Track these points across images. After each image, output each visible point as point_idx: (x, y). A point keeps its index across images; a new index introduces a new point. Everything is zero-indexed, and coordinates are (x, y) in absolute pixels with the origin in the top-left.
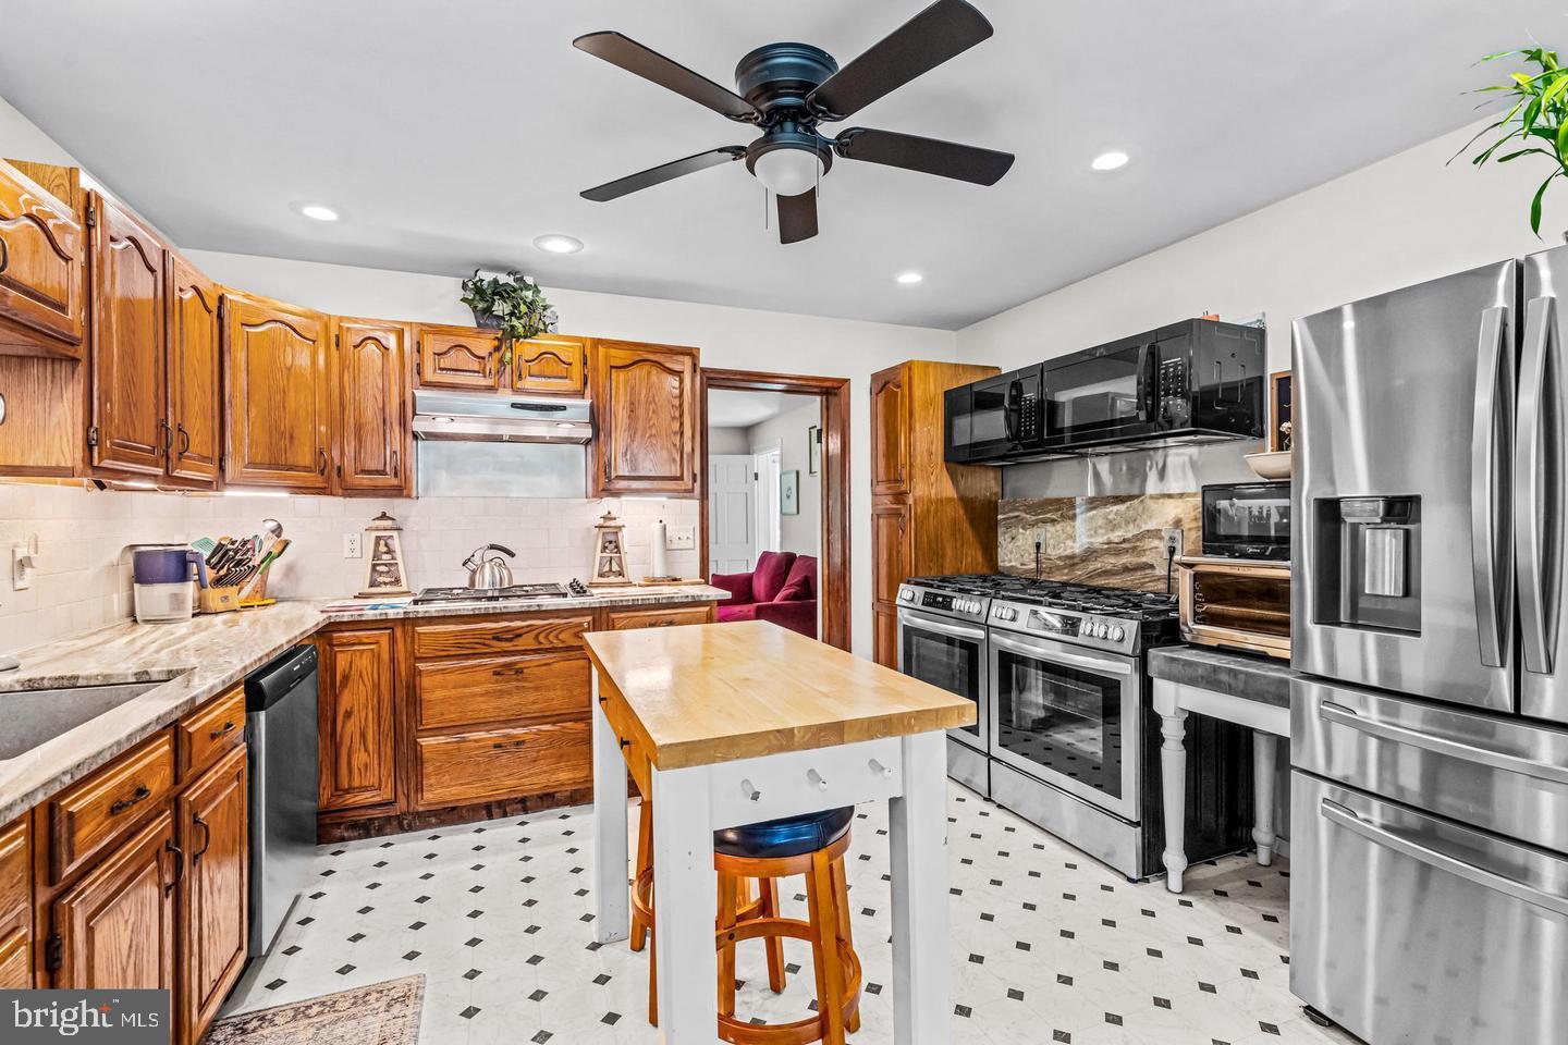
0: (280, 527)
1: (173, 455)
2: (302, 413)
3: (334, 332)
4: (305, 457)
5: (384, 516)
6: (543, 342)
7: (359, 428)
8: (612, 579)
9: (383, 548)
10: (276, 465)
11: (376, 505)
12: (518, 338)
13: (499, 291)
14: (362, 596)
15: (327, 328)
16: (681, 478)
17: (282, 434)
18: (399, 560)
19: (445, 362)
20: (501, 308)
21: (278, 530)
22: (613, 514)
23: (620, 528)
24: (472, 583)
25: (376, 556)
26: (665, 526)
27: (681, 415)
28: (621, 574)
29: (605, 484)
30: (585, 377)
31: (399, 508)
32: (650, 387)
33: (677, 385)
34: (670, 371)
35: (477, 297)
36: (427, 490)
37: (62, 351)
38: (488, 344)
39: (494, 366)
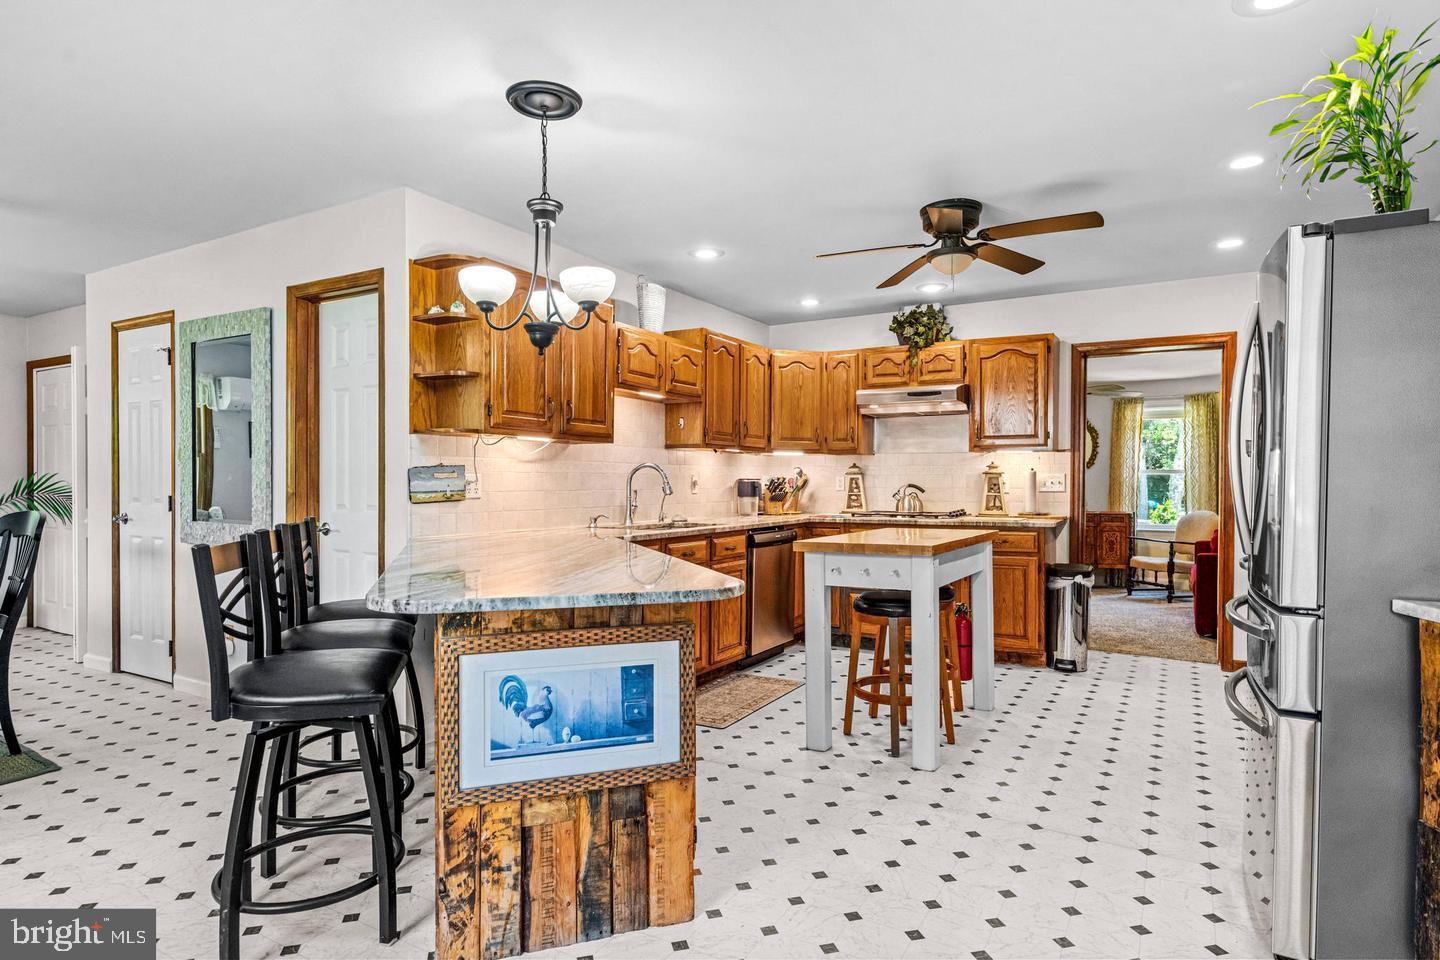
0: (801, 471)
1: (742, 437)
2: (807, 409)
3: (825, 361)
4: (808, 432)
5: (854, 466)
6: (938, 347)
7: (835, 414)
8: (995, 512)
9: (854, 485)
10: (792, 440)
11: (850, 460)
12: (921, 349)
13: (914, 319)
14: (843, 512)
15: (821, 359)
16: (1035, 436)
17: (797, 422)
18: (862, 493)
19: (879, 370)
20: (909, 331)
21: (800, 474)
22: (996, 464)
23: (1000, 474)
24: (897, 509)
25: (851, 490)
26: (1035, 473)
27: (1036, 388)
28: (1001, 508)
29: (979, 441)
30: (965, 368)
31: (865, 461)
32: (1010, 369)
33: (1032, 365)
34: (1028, 355)
35: (898, 326)
36: (879, 448)
37: (696, 400)
38: (904, 355)
39: (907, 369)
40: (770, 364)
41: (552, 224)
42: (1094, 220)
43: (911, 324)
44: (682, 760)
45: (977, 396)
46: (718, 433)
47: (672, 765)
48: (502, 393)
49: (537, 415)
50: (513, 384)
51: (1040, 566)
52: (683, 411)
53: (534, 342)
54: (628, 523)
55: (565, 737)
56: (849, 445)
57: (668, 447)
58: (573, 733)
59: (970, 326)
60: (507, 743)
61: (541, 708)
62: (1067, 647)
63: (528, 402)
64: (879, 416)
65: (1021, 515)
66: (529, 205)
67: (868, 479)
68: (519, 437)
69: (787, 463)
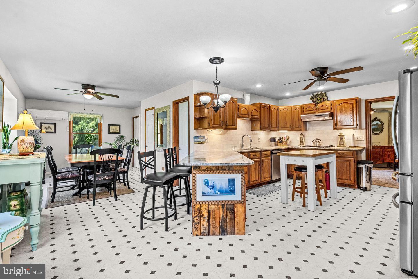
0: (287, 136)
1: (271, 128)
2: (288, 120)
3: (293, 108)
4: (288, 126)
5: (301, 134)
6: (323, 103)
7: (295, 121)
8: (342, 146)
9: (302, 139)
10: (284, 128)
11: (300, 132)
12: (319, 104)
13: (316, 96)
14: (298, 146)
15: (292, 108)
16: (353, 125)
17: (285, 124)
18: (304, 141)
19: (307, 110)
20: (315, 99)
22: (342, 133)
23: (343, 136)
24: (313, 145)
25: (301, 140)
26: (354, 136)
27: (353, 112)
28: (344, 145)
29: (336, 127)
30: (332, 108)
31: (304, 133)
32: (345, 107)
33: (352, 106)
34: (350, 104)
35: (312, 98)
36: (308, 130)
37: (258, 119)
38: (314, 105)
39: (315, 109)
40: (278, 110)
41: (218, 86)
42: (361, 68)
43: (316, 98)
44: (242, 200)
45: (335, 115)
46: (264, 127)
47: (239, 200)
48: (212, 120)
49: (220, 125)
50: (214, 119)
51: (354, 161)
52: (255, 122)
53: (215, 111)
54: (242, 148)
55: (217, 192)
56: (300, 129)
57: (252, 130)
58: (218, 192)
59: (333, 97)
60: (205, 192)
61: (212, 186)
62: (364, 183)
63: (218, 122)
64: (308, 121)
65: (350, 147)
66: (214, 82)
67: (305, 138)
68: (216, 130)
69: (283, 134)
